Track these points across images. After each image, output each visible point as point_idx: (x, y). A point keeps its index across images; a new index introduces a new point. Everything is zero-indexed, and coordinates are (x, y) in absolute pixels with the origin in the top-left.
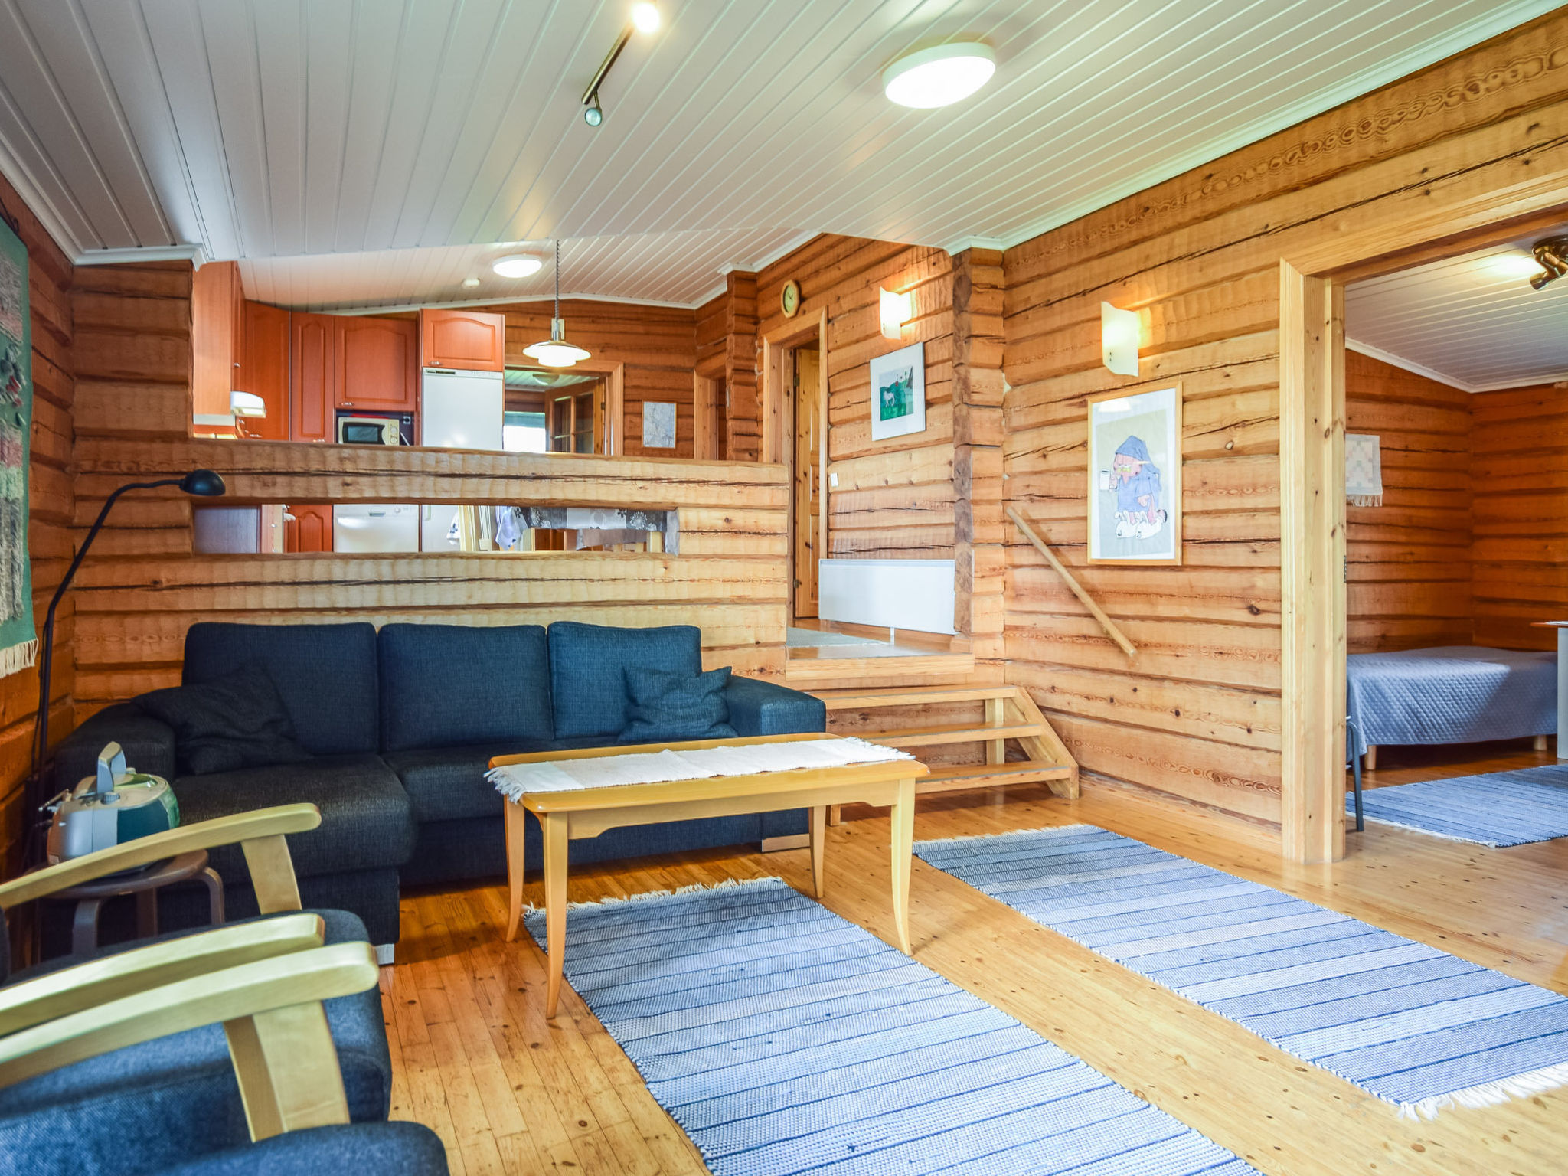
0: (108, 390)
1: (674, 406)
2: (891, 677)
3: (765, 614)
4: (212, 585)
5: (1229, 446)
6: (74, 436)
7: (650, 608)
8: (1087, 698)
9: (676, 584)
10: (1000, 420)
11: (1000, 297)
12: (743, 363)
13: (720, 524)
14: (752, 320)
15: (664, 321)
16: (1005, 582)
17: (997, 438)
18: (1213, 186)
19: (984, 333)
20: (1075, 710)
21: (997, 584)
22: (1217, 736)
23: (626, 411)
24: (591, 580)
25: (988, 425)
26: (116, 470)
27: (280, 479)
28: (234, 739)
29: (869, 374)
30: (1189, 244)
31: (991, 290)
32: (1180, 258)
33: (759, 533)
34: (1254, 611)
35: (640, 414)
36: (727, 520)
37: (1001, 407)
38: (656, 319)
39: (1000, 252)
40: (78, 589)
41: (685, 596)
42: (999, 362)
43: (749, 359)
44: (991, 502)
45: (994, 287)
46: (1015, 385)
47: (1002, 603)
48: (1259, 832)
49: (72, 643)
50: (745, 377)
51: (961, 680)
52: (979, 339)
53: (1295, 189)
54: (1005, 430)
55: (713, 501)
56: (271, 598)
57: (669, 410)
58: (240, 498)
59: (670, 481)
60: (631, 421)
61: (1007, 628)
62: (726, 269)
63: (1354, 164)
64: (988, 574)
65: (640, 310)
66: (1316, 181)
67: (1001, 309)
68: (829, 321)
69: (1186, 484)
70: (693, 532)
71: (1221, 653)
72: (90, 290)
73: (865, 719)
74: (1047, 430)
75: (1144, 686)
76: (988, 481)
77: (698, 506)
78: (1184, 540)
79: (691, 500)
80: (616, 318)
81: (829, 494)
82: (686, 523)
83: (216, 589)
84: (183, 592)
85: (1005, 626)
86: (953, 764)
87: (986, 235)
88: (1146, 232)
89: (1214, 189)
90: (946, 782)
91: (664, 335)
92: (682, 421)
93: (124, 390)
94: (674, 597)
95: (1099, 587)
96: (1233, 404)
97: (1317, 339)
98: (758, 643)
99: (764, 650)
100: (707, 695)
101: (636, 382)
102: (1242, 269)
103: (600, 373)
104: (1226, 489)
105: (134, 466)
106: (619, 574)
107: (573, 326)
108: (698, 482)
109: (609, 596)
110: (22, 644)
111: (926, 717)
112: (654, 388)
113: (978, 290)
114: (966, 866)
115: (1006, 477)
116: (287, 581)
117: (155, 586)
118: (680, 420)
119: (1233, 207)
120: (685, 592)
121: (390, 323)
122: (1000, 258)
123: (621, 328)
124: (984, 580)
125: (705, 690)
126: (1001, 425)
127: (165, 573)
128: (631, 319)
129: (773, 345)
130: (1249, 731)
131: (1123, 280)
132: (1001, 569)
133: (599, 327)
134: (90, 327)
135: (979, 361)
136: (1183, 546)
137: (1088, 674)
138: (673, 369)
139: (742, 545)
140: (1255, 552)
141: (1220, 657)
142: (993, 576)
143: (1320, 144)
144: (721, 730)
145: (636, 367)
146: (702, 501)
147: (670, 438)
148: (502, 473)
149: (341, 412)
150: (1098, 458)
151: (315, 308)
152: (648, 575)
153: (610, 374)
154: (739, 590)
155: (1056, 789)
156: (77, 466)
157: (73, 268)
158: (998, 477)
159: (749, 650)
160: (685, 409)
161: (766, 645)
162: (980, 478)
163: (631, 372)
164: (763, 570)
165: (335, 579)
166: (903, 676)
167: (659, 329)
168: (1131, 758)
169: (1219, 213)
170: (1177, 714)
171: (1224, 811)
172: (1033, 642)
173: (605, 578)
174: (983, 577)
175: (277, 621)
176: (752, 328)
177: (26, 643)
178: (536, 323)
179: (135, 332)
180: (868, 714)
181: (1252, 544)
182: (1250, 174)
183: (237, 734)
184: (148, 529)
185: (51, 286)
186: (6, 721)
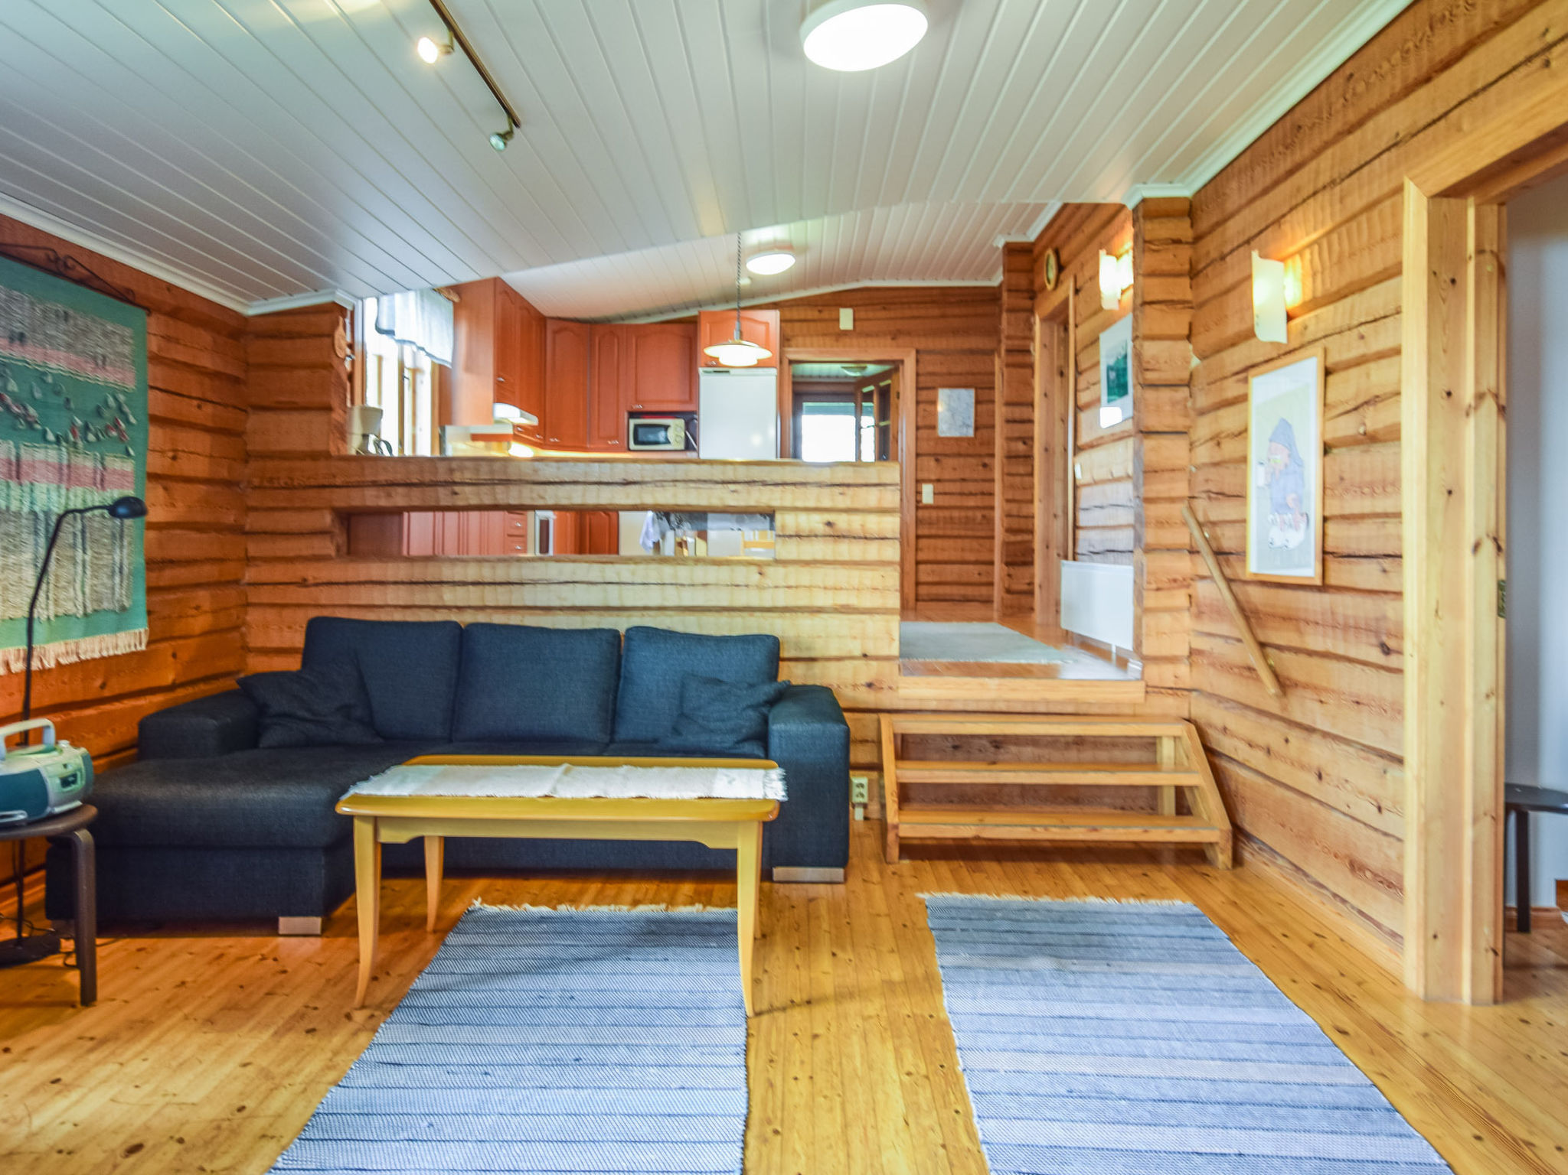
0: (269, 417)
1: (972, 392)
2: (1033, 702)
3: (874, 625)
4: (347, 583)
5: (1362, 430)
6: (247, 457)
7: (745, 614)
8: (1250, 745)
9: (771, 590)
10: (1186, 400)
11: (1185, 253)
12: (1017, 343)
13: (821, 528)
14: (1026, 295)
15: (962, 301)
16: (1190, 596)
17: (1180, 423)
18: (1354, 89)
19: (1160, 297)
20: (1240, 758)
21: (1180, 598)
22: (1353, 812)
23: (920, 399)
24: (682, 585)
25: (1168, 408)
26: (276, 485)
27: (400, 490)
28: (304, 720)
29: (1098, 353)
30: (1332, 167)
31: (1171, 247)
32: (1324, 187)
33: (866, 538)
34: (1386, 650)
35: (934, 403)
36: (829, 524)
37: (1188, 385)
38: (953, 300)
39: (1185, 199)
40: (250, 584)
41: (780, 603)
42: (1186, 332)
43: (1025, 338)
44: (1172, 500)
45: (1177, 242)
46: (1203, 357)
47: (1187, 620)
48: (1385, 946)
49: (244, 629)
50: (1019, 358)
51: (1128, 711)
52: (1155, 306)
53: (1428, 80)
54: (1192, 413)
55: (811, 504)
56: (394, 595)
57: (968, 396)
58: (369, 507)
59: (764, 484)
60: (925, 410)
61: (1192, 652)
62: (1000, 243)
63: (1479, 37)
64: (1166, 585)
65: (935, 292)
66: (1447, 65)
67: (1187, 267)
68: (1077, 291)
69: (1328, 480)
70: (790, 536)
71: (1358, 703)
72: (261, 335)
73: (997, 747)
74: (1222, 412)
75: (1294, 735)
76: (1166, 475)
77: (796, 509)
78: (1325, 552)
79: (788, 503)
80: (908, 303)
81: (1076, 487)
82: (783, 527)
83: (350, 587)
84: (325, 589)
85: (1191, 648)
86: (1115, 808)
87: (1156, 181)
88: (1298, 157)
89: (1354, 94)
90: (1038, 829)
91: (960, 316)
92: (983, 408)
93: (284, 417)
94: (768, 604)
95: (1260, 608)
96: (1368, 375)
97: (1453, 281)
98: (865, 656)
99: (874, 663)
100: (744, 709)
101: (930, 369)
102: (1375, 195)
103: (893, 362)
104: (1360, 487)
105: (289, 482)
106: (711, 579)
107: (862, 314)
108: (794, 484)
109: (700, 601)
110: (132, 631)
111: (1079, 750)
112: (950, 374)
113: (1153, 247)
114: (962, 930)
115: (1194, 469)
116: (405, 580)
117: (303, 583)
118: (979, 407)
119: (1372, 114)
120: (782, 599)
121: (675, 328)
122: (1186, 206)
123: (915, 313)
124: (1160, 593)
125: (744, 704)
126: (1186, 407)
127: (312, 572)
128: (926, 303)
129: (1043, 320)
130: (1380, 809)
131: (1278, 221)
132: (1184, 580)
133: (892, 314)
134: (261, 366)
135: (1156, 331)
136: (1324, 562)
137: (1252, 715)
138: (972, 352)
139: (846, 550)
140: (1385, 571)
141: (1355, 705)
142: (1174, 588)
143: (1447, 13)
144: (747, 748)
145: (930, 352)
146: (799, 504)
147: (968, 426)
148: (594, 479)
149: (633, 415)
150: (1257, 446)
151: (615, 319)
152: (740, 580)
153: (902, 362)
154: (843, 599)
155: (1209, 854)
156: (249, 482)
157: (245, 319)
158: (1182, 469)
159: (856, 662)
160: (985, 395)
161: (877, 658)
162: (1156, 472)
163: (925, 358)
164: (870, 577)
165: (445, 579)
166: (1047, 702)
167: (956, 311)
168: (1283, 826)
169: (1361, 123)
170: (1320, 777)
171: (1361, 912)
172: (1211, 671)
173: (696, 582)
174: (1158, 589)
175: (398, 616)
176: (1027, 303)
177: (137, 631)
178: (826, 315)
179: (293, 367)
180: (1001, 742)
181: (1381, 560)
182: (1386, 66)
183: (307, 715)
184: (301, 534)
185: (206, 337)
186: (107, 693)
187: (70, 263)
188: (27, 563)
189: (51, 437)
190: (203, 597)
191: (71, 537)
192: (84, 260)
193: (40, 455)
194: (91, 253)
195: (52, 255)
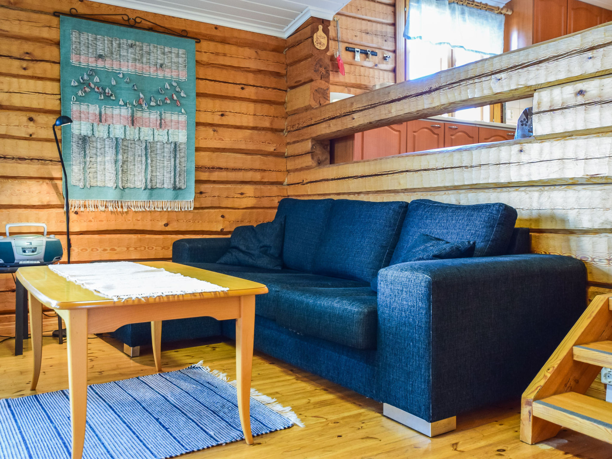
0: (293, 92)
4: (316, 181)
6: (286, 115)
26: (294, 129)
27: (333, 122)
36: (581, 93)
72: (290, 47)
79: (542, 80)
82: (539, 104)
83: (317, 184)
84: (309, 185)
93: (297, 90)
105: (298, 126)
108: (547, 60)
127: (305, 176)
134: (291, 64)
139: (597, 117)
156: (287, 129)
157: (284, 40)
177: (187, 201)
179: (300, 61)
184: (302, 155)
185: (248, 52)
186: (168, 229)
187: (138, 20)
188: (108, 161)
189: (121, 103)
190: (249, 190)
191: (140, 151)
192: (150, 18)
193: (116, 111)
194: (155, 14)
195: (126, 18)
